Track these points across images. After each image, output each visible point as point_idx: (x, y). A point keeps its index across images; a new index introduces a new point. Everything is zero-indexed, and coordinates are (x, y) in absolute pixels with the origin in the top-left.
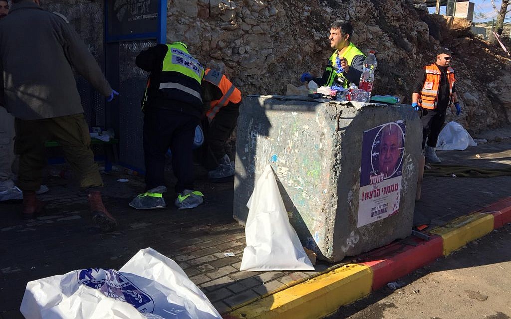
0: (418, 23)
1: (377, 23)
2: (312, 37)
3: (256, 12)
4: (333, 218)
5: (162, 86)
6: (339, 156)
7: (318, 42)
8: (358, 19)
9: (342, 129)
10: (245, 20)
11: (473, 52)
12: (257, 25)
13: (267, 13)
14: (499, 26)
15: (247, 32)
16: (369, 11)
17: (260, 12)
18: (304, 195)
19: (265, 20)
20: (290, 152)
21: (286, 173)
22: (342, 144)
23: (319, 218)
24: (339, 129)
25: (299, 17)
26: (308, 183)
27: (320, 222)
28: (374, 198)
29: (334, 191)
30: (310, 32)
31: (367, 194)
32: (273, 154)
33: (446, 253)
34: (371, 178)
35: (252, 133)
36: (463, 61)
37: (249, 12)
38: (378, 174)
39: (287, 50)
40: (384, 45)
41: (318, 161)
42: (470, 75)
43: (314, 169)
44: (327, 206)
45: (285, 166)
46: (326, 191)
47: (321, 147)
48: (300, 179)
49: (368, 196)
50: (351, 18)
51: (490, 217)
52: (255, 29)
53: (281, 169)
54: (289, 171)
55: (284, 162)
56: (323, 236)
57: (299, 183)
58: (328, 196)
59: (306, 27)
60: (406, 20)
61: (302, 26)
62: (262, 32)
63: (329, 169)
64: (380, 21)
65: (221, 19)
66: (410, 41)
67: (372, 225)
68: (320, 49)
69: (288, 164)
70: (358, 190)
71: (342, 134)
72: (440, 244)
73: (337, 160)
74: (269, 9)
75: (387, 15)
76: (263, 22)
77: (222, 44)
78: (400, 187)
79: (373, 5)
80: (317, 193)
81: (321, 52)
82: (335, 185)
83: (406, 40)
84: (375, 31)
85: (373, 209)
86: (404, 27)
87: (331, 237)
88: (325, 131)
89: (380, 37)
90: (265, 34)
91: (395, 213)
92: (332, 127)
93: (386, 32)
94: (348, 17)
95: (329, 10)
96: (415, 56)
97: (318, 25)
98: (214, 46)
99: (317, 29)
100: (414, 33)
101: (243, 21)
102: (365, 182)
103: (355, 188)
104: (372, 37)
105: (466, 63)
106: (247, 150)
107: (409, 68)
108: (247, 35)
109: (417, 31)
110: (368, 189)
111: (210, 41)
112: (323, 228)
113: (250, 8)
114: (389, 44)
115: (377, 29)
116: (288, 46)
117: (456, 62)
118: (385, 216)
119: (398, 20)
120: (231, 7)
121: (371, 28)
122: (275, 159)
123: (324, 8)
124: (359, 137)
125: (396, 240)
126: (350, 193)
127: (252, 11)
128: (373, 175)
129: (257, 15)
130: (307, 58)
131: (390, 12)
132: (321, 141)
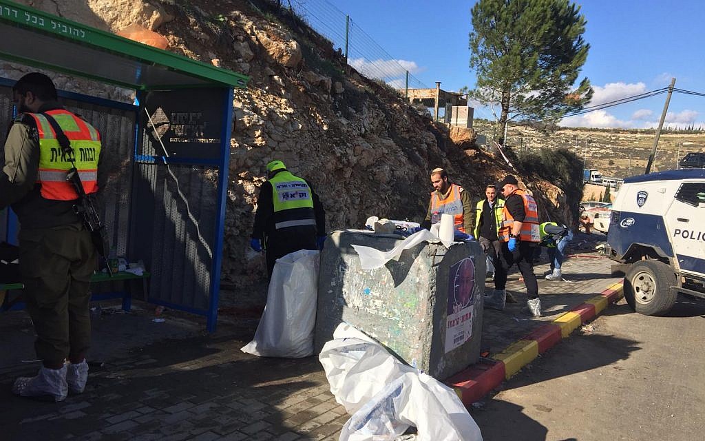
0: (425, 133)
1: (390, 136)
2: (334, 153)
3: (279, 126)
4: (429, 344)
5: (278, 226)
6: (434, 288)
7: (339, 159)
8: (372, 131)
9: (437, 265)
10: (272, 136)
11: (480, 166)
12: (284, 142)
13: (291, 128)
14: (500, 135)
15: (274, 149)
16: (381, 122)
17: (283, 126)
18: (400, 325)
19: (289, 135)
20: (385, 285)
21: (380, 305)
22: (437, 279)
23: (416, 346)
24: (434, 265)
25: (319, 131)
26: (404, 314)
27: (417, 349)
28: (455, 326)
29: (430, 320)
30: (331, 148)
31: (451, 322)
32: (365, 288)
33: (508, 377)
34: (454, 308)
35: (340, 268)
36: (470, 176)
37: (273, 127)
38: (459, 304)
39: (312, 168)
40: (400, 161)
41: (415, 293)
42: (480, 192)
43: (410, 300)
44: (424, 334)
45: (378, 298)
46: (423, 320)
47: (417, 281)
48: (396, 310)
49: (452, 324)
50: (366, 131)
51: (534, 343)
52: (282, 145)
53: (374, 302)
54: (384, 303)
55: (378, 295)
56: (420, 362)
57: (394, 314)
58: (424, 325)
59: (328, 142)
60: (414, 131)
61: (323, 140)
62: (289, 149)
63: (426, 301)
64: (392, 133)
65: (247, 135)
66: (421, 156)
67: (454, 351)
68: (341, 166)
69: (382, 296)
70: (446, 319)
71: (436, 270)
72: (503, 369)
73: (432, 292)
74: (291, 123)
75: (397, 126)
76: (288, 138)
77: (250, 163)
78: (472, 316)
79: (384, 115)
80: (414, 323)
81: (341, 169)
82: (431, 314)
83: (417, 153)
84: (389, 145)
85: (455, 336)
86: (414, 139)
87: (427, 362)
88: (422, 267)
89: (395, 152)
90: (291, 151)
91: (469, 340)
92: (428, 263)
93: (400, 146)
94: (363, 130)
95: (344, 122)
96: (427, 171)
97: (338, 139)
98: (242, 164)
99: (337, 145)
100: (424, 146)
101: (270, 137)
102: (450, 312)
103: (444, 317)
104: (387, 152)
105: (474, 177)
106: (333, 284)
107: (424, 186)
108: (274, 152)
109: (426, 143)
110: (452, 317)
111: (238, 159)
112: (420, 355)
113: (273, 122)
114: (404, 159)
115: (391, 142)
116: (313, 164)
117: (464, 176)
118: (462, 342)
119: (408, 132)
120: (259, 122)
121: (384, 141)
122: (368, 292)
123: (340, 120)
124: (447, 272)
125: (469, 366)
126: (441, 322)
127: (276, 125)
128: (455, 305)
129: (281, 129)
130: (331, 176)
131: (400, 123)
132: (417, 276)
